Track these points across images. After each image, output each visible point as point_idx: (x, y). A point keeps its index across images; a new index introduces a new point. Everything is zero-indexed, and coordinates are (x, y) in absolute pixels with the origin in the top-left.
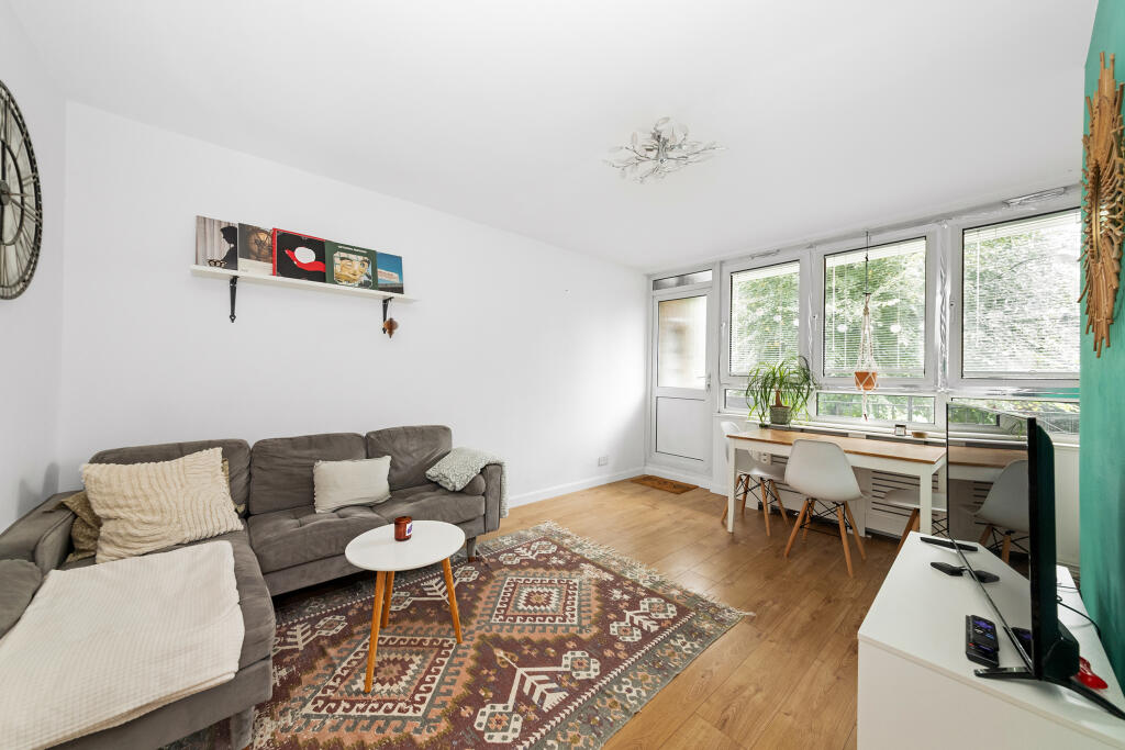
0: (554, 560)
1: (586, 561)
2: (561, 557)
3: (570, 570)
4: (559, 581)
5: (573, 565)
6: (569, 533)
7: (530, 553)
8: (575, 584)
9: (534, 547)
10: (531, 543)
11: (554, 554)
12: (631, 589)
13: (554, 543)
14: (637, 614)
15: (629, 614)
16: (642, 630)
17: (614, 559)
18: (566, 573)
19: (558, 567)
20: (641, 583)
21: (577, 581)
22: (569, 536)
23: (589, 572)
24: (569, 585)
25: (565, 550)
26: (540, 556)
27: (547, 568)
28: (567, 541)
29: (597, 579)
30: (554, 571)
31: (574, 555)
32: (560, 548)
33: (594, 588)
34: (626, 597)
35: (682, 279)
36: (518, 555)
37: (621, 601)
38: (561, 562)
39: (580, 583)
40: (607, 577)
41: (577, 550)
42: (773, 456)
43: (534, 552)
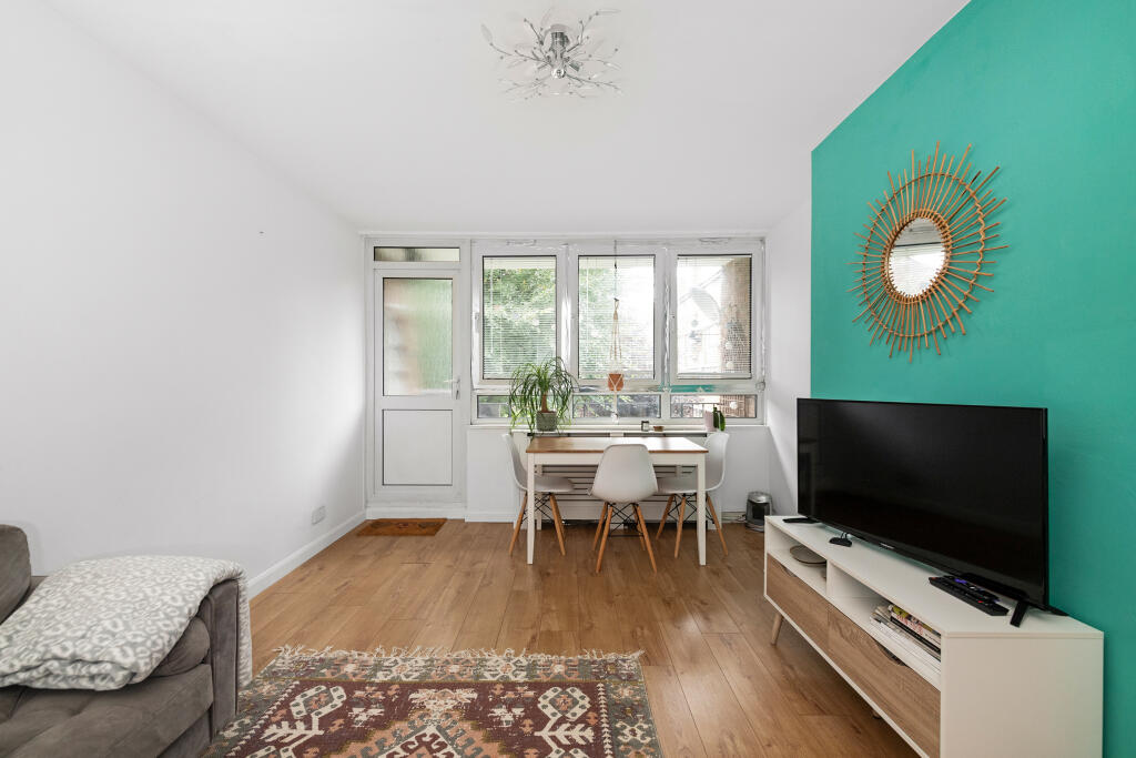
0: (361, 715)
1: (415, 687)
2: (367, 704)
3: (403, 716)
4: (405, 748)
5: (399, 704)
6: (343, 653)
7: (301, 726)
8: (435, 737)
9: (298, 708)
10: (285, 704)
11: (349, 704)
12: (510, 695)
13: (331, 684)
14: (554, 728)
15: (545, 734)
16: (581, 747)
17: (447, 662)
18: (400, 726)
19: (380, 723)
20: (513, 679)
21: (431, 730)
22: (345, 660)
23: (437, 706)
24: (428, 745)
25: (361, 685)
26: (325, 722)
27: (362, 735)
28: (349, 668)
29: (456, 708)
30: (378, 735)
31: (384, 687)
32: (350, 687)
33: (467, 725)
34: (518, 711)
35: (411, 253)
36: (279, 744)
37: (518, 722)
38: (375, 711)
39: (439, 728)
40: (466, 695)
41: (381, 677)
42: (544, 466)
43: (307, 721)
